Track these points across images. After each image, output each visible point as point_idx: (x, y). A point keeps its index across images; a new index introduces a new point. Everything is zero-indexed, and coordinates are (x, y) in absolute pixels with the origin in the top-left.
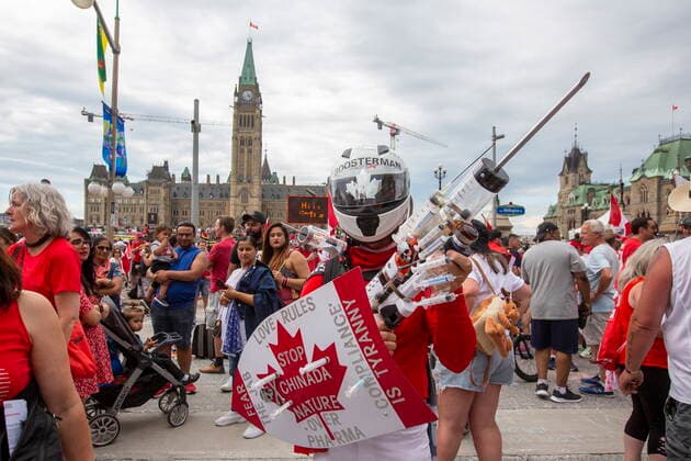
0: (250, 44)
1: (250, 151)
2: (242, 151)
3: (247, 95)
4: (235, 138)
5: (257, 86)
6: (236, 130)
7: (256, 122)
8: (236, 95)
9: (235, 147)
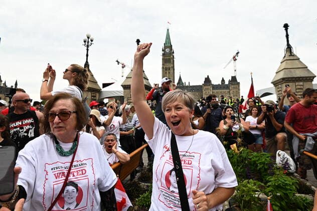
0: (168, 30)
1: (169, 73)
2: (166, 73)
3: (167, 50)
4: (163, 68)
5: (171, 46)
6: (163, 65)
7: (172, 61)
8: (163, 50)
9: (163, 71)
